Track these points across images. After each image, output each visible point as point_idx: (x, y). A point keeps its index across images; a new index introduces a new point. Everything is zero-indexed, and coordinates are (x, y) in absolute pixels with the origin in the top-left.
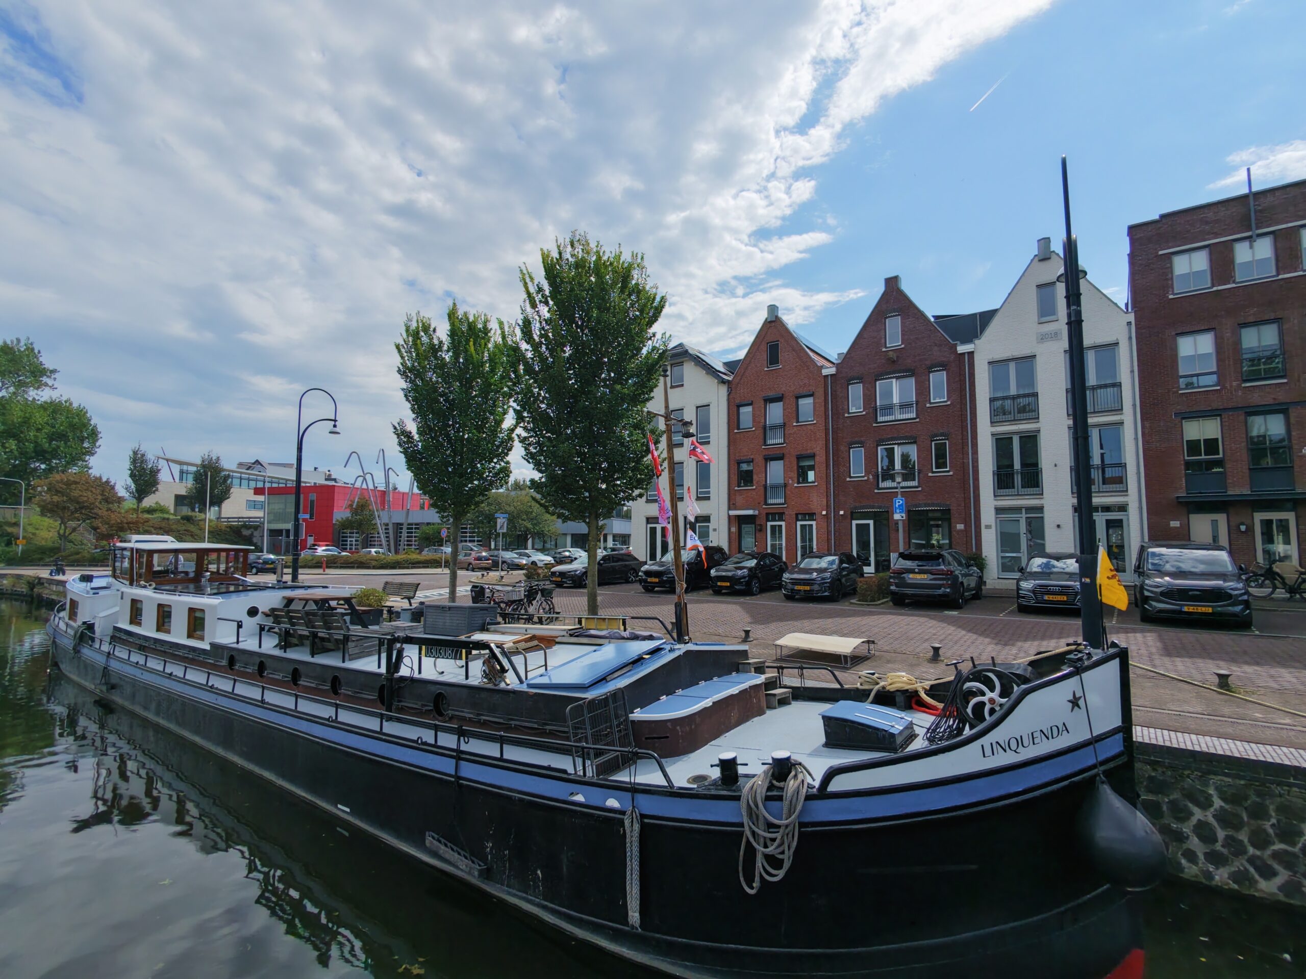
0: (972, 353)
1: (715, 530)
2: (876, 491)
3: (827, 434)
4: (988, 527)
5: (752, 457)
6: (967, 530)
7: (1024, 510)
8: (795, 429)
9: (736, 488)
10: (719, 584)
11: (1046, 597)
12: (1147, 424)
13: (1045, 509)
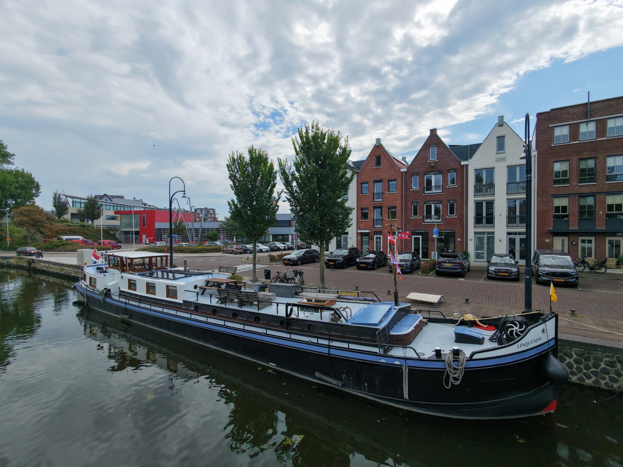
0: (468, 165)
1: (350, 238)
2: (423, 223)
3: (402, 198)
4: (471, 240)
5: (368, 207)
6: (462, 242)
7: (486, 233)
8: (388, 195)
9: (360, 220)
10: (361, 265)
11: (500, 274)
12: (539, 199)
13: (495, 233)
